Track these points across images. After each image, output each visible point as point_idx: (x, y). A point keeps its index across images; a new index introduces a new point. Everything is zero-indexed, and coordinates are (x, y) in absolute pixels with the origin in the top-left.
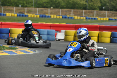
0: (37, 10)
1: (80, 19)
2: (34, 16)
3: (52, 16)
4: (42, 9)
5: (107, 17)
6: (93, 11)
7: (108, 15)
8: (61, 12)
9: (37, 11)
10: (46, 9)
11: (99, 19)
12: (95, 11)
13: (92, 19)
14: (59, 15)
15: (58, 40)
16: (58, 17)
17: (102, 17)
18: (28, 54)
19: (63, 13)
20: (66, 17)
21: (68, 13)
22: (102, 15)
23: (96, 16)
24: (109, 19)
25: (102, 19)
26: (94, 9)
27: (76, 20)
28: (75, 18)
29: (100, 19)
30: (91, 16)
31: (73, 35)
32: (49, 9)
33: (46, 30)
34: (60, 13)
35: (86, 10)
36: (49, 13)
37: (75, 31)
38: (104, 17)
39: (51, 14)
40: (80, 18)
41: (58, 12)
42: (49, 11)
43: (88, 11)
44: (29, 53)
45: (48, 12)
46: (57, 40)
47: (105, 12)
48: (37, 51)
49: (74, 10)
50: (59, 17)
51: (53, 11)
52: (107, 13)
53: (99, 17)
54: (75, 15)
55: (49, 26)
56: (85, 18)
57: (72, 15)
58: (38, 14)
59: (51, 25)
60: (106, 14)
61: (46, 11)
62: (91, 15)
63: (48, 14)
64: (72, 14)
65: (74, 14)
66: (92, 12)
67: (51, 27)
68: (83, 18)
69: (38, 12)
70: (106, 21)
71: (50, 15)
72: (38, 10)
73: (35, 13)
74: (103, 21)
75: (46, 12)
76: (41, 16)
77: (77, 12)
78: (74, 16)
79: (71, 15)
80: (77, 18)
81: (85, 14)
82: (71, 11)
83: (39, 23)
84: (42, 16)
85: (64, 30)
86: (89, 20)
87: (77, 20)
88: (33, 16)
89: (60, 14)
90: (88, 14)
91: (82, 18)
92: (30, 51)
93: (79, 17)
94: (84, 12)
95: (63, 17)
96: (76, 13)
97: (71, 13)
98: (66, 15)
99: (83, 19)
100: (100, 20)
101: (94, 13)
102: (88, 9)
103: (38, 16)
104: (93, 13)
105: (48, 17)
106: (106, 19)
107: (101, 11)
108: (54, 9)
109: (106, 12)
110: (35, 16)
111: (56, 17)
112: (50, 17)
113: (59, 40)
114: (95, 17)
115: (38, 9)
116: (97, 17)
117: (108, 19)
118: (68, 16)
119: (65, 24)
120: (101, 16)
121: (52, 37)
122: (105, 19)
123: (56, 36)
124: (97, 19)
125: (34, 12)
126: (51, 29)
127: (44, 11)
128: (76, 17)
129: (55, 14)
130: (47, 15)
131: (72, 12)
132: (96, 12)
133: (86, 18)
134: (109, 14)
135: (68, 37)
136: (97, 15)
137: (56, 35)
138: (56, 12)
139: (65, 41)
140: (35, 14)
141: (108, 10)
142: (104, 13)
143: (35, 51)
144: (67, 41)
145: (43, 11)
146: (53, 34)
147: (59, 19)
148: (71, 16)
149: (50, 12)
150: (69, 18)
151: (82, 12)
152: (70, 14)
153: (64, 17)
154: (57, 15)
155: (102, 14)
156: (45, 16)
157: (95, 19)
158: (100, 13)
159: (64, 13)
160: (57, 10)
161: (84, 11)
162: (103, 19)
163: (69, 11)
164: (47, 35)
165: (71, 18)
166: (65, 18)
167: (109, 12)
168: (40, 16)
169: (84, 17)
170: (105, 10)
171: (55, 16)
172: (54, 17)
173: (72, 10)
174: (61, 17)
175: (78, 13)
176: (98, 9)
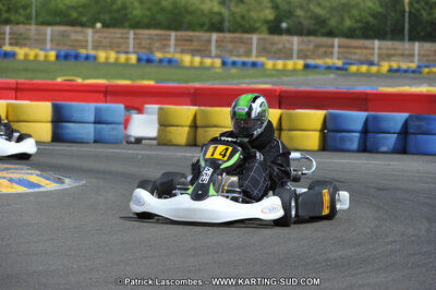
0: (45, 35)
1: (202, 67)
2: (36, 56)
3: (102, 55)
4: (65, 31)
5: (299, 58)
6: (246, 36)
7: (300, 51)
8: (131, 41)
9: (49, 38)
10: (79, 29)
11: (269, 64)
12: (255, 37)
13: (244, 64)
14: (126, 53)
15: (133, 140)
16: (123, 58)
17: (279, 58)
18: (36, 190)
19: (139, 44)
20: (152, 57)
21: (157, 45)
22: (281, 50)
23: (257, 56)
24: (307, 66)
25: (280, 64)
26: (251, 30)
27: (187, 68)
28: (182, 61)
29: (274, 65)
30: (239, 56)
31: (189, 121)
32: (90, 31)
33: (93, 105)
34: (128, 43)
35: (221, 35)
36: (90, 44)
37: (194, 109)
38: (289, 56)
39: (96, 47)
40: (201, 63)
41: (122, 41)
42: (90, 39)
43: (228, 36)
44: (40, 186)
45: (87, 41)
46: (128, 143)
47: (288, 41)
48: (67, 180)
49: (179, 33)
50: (127, 59)
51: (105, 38)
52: (299, 45)
53: (269, 58)
54: (182, 52)
55: (100, 92)
56: (218, 62)
57: (172, 53)
58: (52, 49)
59: (106, 87)
60: (295, 47)
61: (80, 37)
62: (242, 50)
63: (86, 47)
64: (172, 49)
65: (178, 49)
66: (242, 42)
67: (109, 93)
68: (213, 63)
69: (52, 40)
70: (294, 71)
71: (92, 52)
72: (52, 35)
73: (40, 43)
74: (284, 72)
75: (78, 41)
76: (63, 53)
77: (191, 41)
78: (178, 56)
79: (169, 52)
80: (192, 62)
81: (217, 47)
82: (168, 38)
83: (59, 80)
84: (66, 57)
85: (157, 106)
86: (234, 71)
87: (192, 68)
88: (32, 53)
89: (131, 49)
90: (230, 46)
91: (208, 61)
92: (43, 180)
93: (197, 60)
94: (217, 41)
95: (139, 60)
96: (188, 43)
97: (169, 46)
98: (151, 51)
99: (212, 67)
100: (275, 69)
101: (251, 44)
102: (230, 31)
103: (52, 55)
104: (248, 43)
105: (87, 57)
106: (295, 64)
107: (276, 38)
108: (105, 30)
109: (295, 39)
110: (42, 54)
111: (117, 59)
112: (95, 58)
113: (139, 141)
114: (253, 59)
115: (49, 30)
116: (262, 59)
117: (300, 64)
118: (159, 55)
119: (152, 83)
120: (275, 53)
121: (113, 129)
122: (290, 64)
123: (126, 128)
124: (263, 65)
125: (37, 40)
126: (106, 102)
127: (74, 36)
128: (187, 59)
129: (111, 48)
130: (83, 52)
131: (172, 42)
132: (258, 39)
133: (224, 63)
134: (303, 47)
135: (170, 132)
136: (263, 51)
137: (126, 123)
138: (115, 41)
139: (159, 144)
140: (42, 49)
141: (300, 33)
142: (288, 45)
143: (61, 181)
144: (165, 145)
145: (68, 36)
146: (117, 120)
147: (127, 65)
148: (169, 56)
149: (93, 41)
150: (161, 61)
151: (209, 41)
152: (164, 47)
153: (144, 57)
154: (118, 52)
155: (280, 46)
156: (77, 57)
157: (254, 64)
158: (272, 44)
159: (145, 43)
160: (118, 35)
161: (215, 36)
162: (285, 65)
163: (161, 35)
164: (95, 123)
165: (170, 61)
166: (149, 61)
167: (305, 39)
168: (58, 57)
169: (216, 57)
170: (289, 32)
171: (113, 55)
172: (107, 58)
173: (173, 34)
174: (133, 58)
175: (195, 43)
176: (266, 31)
